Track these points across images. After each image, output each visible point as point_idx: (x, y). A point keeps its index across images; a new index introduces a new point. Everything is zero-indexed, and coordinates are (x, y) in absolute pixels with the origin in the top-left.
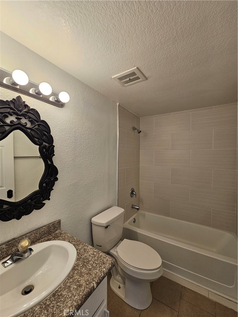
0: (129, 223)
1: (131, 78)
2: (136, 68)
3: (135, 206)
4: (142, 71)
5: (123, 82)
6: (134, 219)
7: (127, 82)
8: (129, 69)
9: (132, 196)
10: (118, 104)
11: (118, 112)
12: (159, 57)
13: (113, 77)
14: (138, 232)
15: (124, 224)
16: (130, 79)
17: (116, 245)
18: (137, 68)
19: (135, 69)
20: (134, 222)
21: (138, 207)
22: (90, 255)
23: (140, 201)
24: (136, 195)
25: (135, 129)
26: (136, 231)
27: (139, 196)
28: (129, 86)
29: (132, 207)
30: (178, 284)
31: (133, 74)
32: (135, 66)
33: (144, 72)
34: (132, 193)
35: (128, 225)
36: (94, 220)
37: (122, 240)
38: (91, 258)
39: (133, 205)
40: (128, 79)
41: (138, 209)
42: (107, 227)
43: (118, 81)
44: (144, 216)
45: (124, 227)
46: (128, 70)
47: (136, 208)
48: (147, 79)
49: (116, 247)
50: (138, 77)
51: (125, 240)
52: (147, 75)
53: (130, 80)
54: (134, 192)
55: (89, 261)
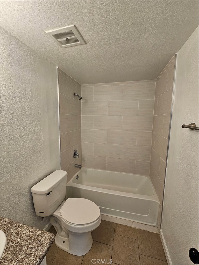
0: (72, 181)
1: (69, 38)
2: (73, 25)
3: (78, 165)
4: (80, 31)
5: (60, 41)
6: (77, 176)
7: (64, 43)
8: (66, 26)
9: (75, 157)
10: (57, 67)
11: (57, 76)
12: (98, 18)
13: (46, 32)
14: (81, 188)
15: (67, 183)
16: (67, 39)
17: (60, 206)
18: (75, 26)
19: (72, 27)
20: (77, 179)
21: (81, 165)
22: (24, 239)
23: (82, 159)
24: (78, 156)
25: (76, 95)
26: (79, 187)
27: (82, 156)
28: (68, 48)
29: (75, 167)
30: (112, 223)
31: (70, 33)
32: (72, 23)
33: (82, 33)
34: (75, 154)
35: (71, 183)
36: (34, 189)
37: (65, 199)
38: (25, 241)
39: (76, 165)
40: (65, 39)
41: (80, 168)
42: (48, 194)
43: (53, 38)
44: (86, 172)
45: (67, 186)
46: (64, 26)
47: (79, 167)
48: (86, 43)
49: (59, 208)
50: (76, 38)
51: (68, 199)
52: (86, 39)
53: (68, 41)
54: (77, 153)
55: (22, 247)
